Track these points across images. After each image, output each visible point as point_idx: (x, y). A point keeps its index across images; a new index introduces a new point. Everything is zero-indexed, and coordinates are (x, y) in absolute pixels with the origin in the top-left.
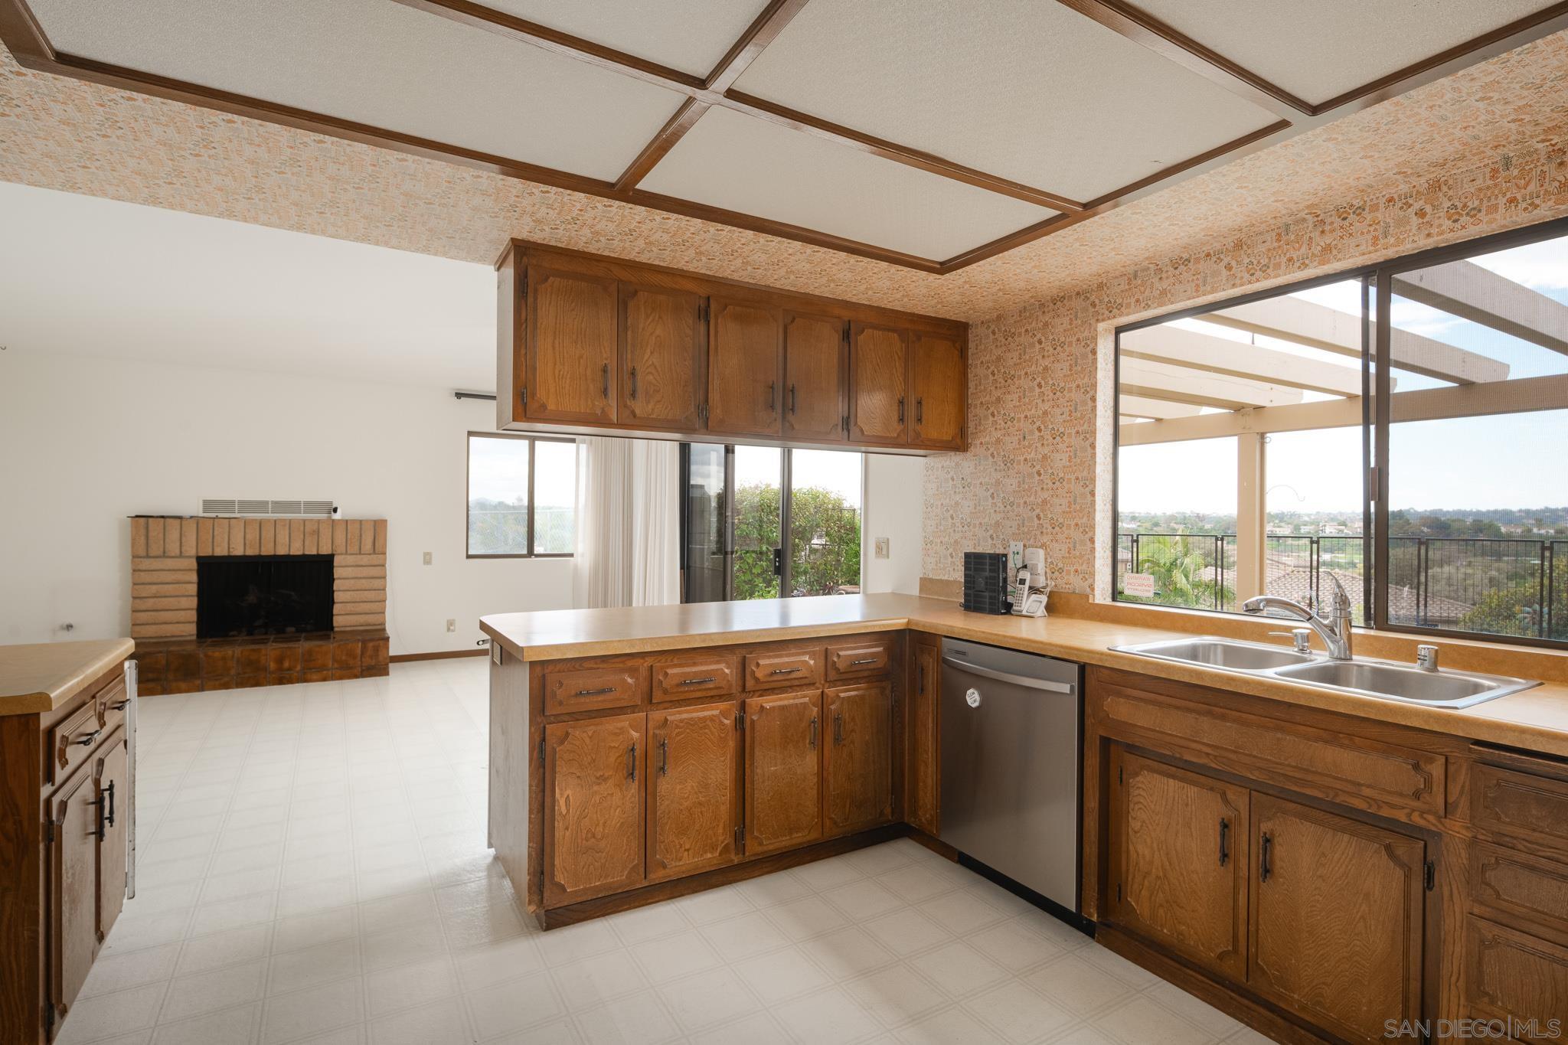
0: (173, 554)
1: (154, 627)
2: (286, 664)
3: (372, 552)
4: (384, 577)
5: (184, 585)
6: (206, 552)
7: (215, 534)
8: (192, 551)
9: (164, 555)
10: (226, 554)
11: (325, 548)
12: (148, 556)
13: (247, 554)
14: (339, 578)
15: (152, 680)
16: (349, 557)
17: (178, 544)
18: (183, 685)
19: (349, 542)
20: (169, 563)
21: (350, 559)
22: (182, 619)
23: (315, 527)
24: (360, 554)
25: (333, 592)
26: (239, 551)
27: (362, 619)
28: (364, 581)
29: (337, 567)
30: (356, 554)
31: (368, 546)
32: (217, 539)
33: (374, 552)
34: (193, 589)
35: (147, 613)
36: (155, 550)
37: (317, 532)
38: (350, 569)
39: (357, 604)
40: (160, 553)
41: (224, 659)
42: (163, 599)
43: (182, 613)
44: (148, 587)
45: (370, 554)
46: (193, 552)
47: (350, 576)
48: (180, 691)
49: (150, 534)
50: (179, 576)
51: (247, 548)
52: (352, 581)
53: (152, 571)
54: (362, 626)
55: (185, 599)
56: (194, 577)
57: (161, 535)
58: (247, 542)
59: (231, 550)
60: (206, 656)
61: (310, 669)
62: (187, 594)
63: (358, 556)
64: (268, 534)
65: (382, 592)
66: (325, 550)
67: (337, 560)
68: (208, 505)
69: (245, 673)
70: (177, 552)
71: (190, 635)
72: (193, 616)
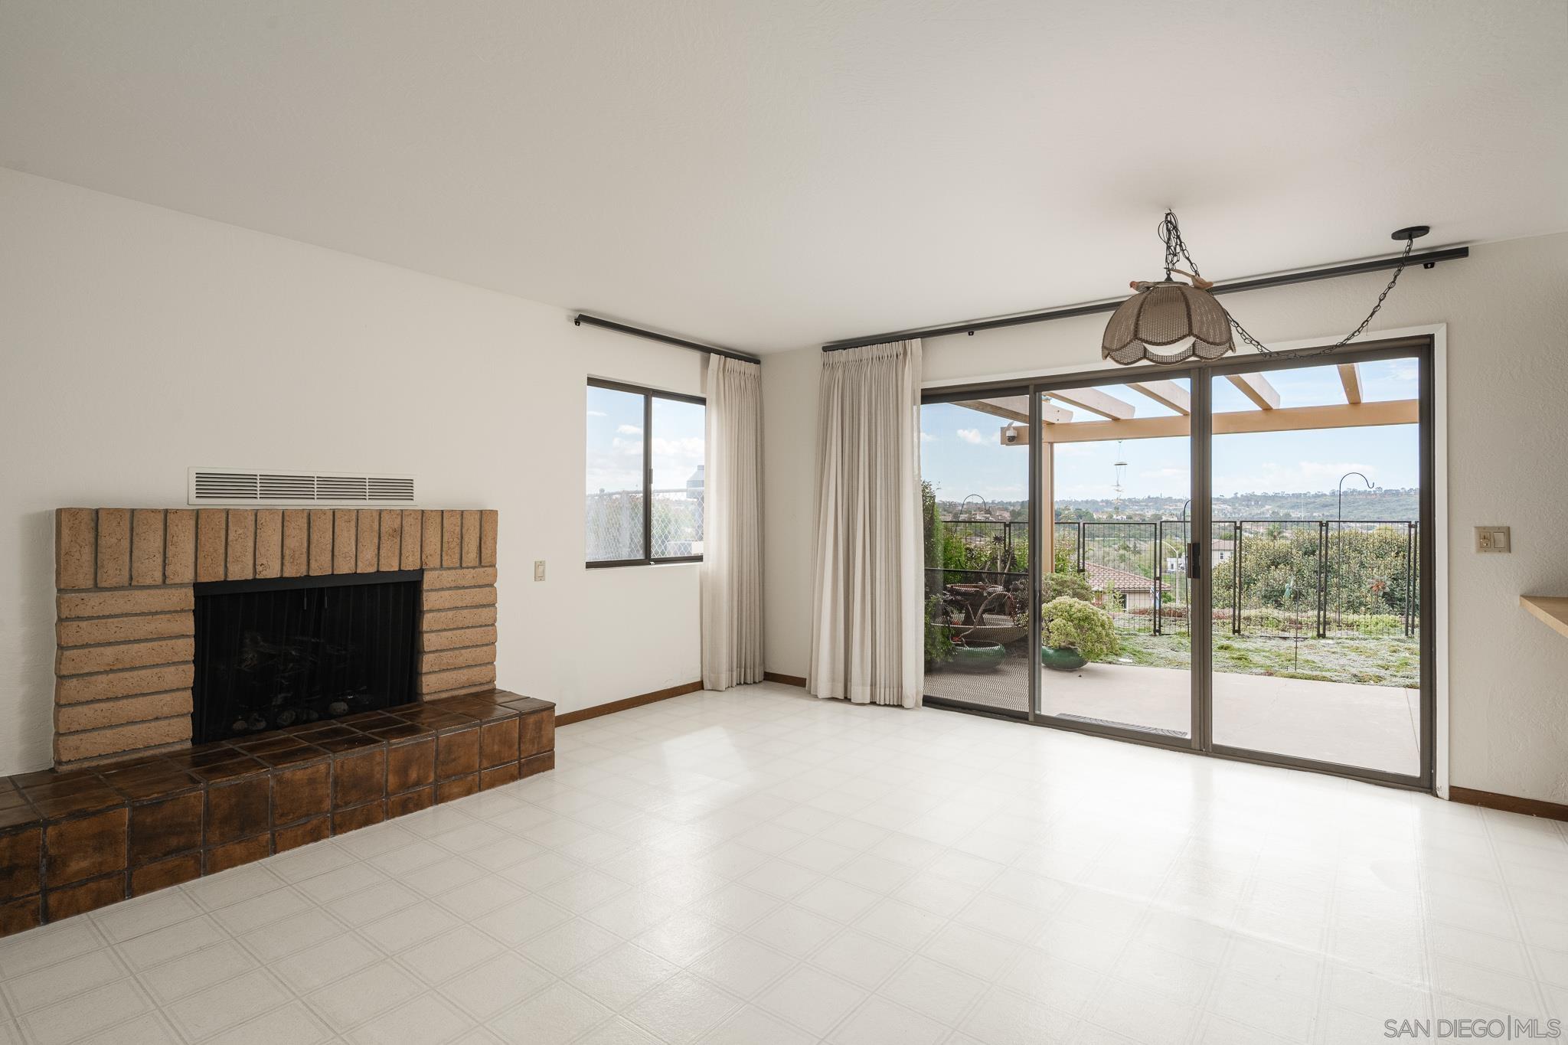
0: (148, 581)
1: (109, 733)
2: (413, 775)
3: (477, 564)
4: (492, 605)
5: (170, 643)
6: (213, 573)
7: (230, 538)
8: (184, 571)
9: (131, 585)
10: (250, 577)
11: (411, 559)
12: (97, 588)
13: (286, 575)
14: (431, 611)
15: (177, 850)
16: (445, 573)
17: (159, 560)
18: (238, 849)
19: (445, 546)
20: (142, 600)
21: (448, 577)
22: (166, 710)
23: (397, 524)
24: (461, 567)
25: (421, 633)
26: (271, 570)
27: (463, 676)
28: (465, 612)
29: (428, 591)
30: (455, 568)
31: (471, 556)
32: (235, 549)
33: (480, 565)
34: (186, 648)
35: (97, 706)
36: (114, 572)
37: (400, 532)
38: (447, 593)
39: (457, 652)
40: (124, 579)
41: (312, 781)
42: (127, 675)
43: (167, 697)
44: (95, 651)
45: (474, 568)
46: (188, 576)
47: (447, 605)
48: (232, 863)
49: (102, 542)
50: (161, 625)
51: (286, 563)
52: (450, 614)
53: (104, 617)
54: (463, 687)
55: (172, 669)
56: (188, 624)
57: (126, 543)
58: (287, 552)
59: (259, 568)
60: (280, 781)
61: (448, 777)
62: (176, 659)
63: (460, 572)
64: (322, 537)
65: (491, 628)
66: (411, 564)
67: (428, 580)
68: (207, 483)
69: (347, 804)
70: (158, 576)
71: (182, 741)
72: (185, 702)
